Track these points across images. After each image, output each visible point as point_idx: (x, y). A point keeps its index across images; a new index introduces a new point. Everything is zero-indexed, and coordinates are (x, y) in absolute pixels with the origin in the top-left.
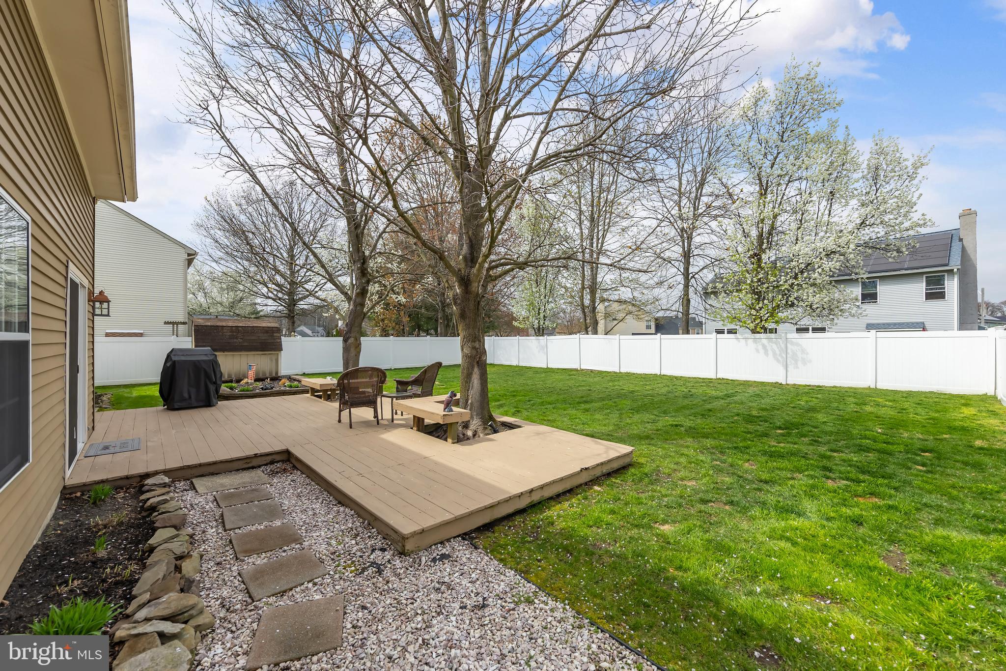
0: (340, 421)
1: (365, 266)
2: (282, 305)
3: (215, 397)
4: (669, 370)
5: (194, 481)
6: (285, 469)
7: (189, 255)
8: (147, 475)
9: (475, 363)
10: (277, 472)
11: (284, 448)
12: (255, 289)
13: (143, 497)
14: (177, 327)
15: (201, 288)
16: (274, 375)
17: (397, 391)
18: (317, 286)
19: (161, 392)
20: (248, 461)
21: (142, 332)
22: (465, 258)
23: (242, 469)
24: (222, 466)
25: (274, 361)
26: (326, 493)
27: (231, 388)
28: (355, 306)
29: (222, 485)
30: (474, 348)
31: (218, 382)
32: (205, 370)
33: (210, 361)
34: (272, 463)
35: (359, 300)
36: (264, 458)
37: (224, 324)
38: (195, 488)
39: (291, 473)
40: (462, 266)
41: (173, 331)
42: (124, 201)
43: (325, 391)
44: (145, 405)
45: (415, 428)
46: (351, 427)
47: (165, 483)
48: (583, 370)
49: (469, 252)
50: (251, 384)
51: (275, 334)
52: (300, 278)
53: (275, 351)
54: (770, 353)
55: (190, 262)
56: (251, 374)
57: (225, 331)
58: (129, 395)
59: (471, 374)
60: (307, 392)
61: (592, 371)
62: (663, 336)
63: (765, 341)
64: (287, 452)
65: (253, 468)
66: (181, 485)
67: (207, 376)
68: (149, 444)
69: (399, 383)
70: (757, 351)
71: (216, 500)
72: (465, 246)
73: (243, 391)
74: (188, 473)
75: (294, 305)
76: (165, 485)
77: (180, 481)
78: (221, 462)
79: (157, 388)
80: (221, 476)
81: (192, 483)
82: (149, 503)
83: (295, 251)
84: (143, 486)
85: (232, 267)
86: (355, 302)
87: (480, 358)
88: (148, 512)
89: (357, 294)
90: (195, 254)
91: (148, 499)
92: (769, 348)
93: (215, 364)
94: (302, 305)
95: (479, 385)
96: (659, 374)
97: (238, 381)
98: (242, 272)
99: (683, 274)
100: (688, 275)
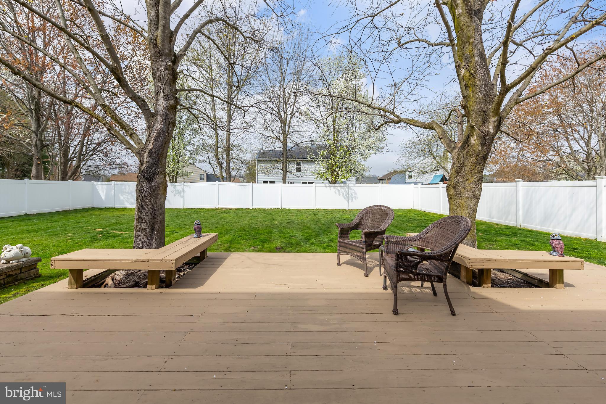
48: (221, 209)
61: (230, 209)
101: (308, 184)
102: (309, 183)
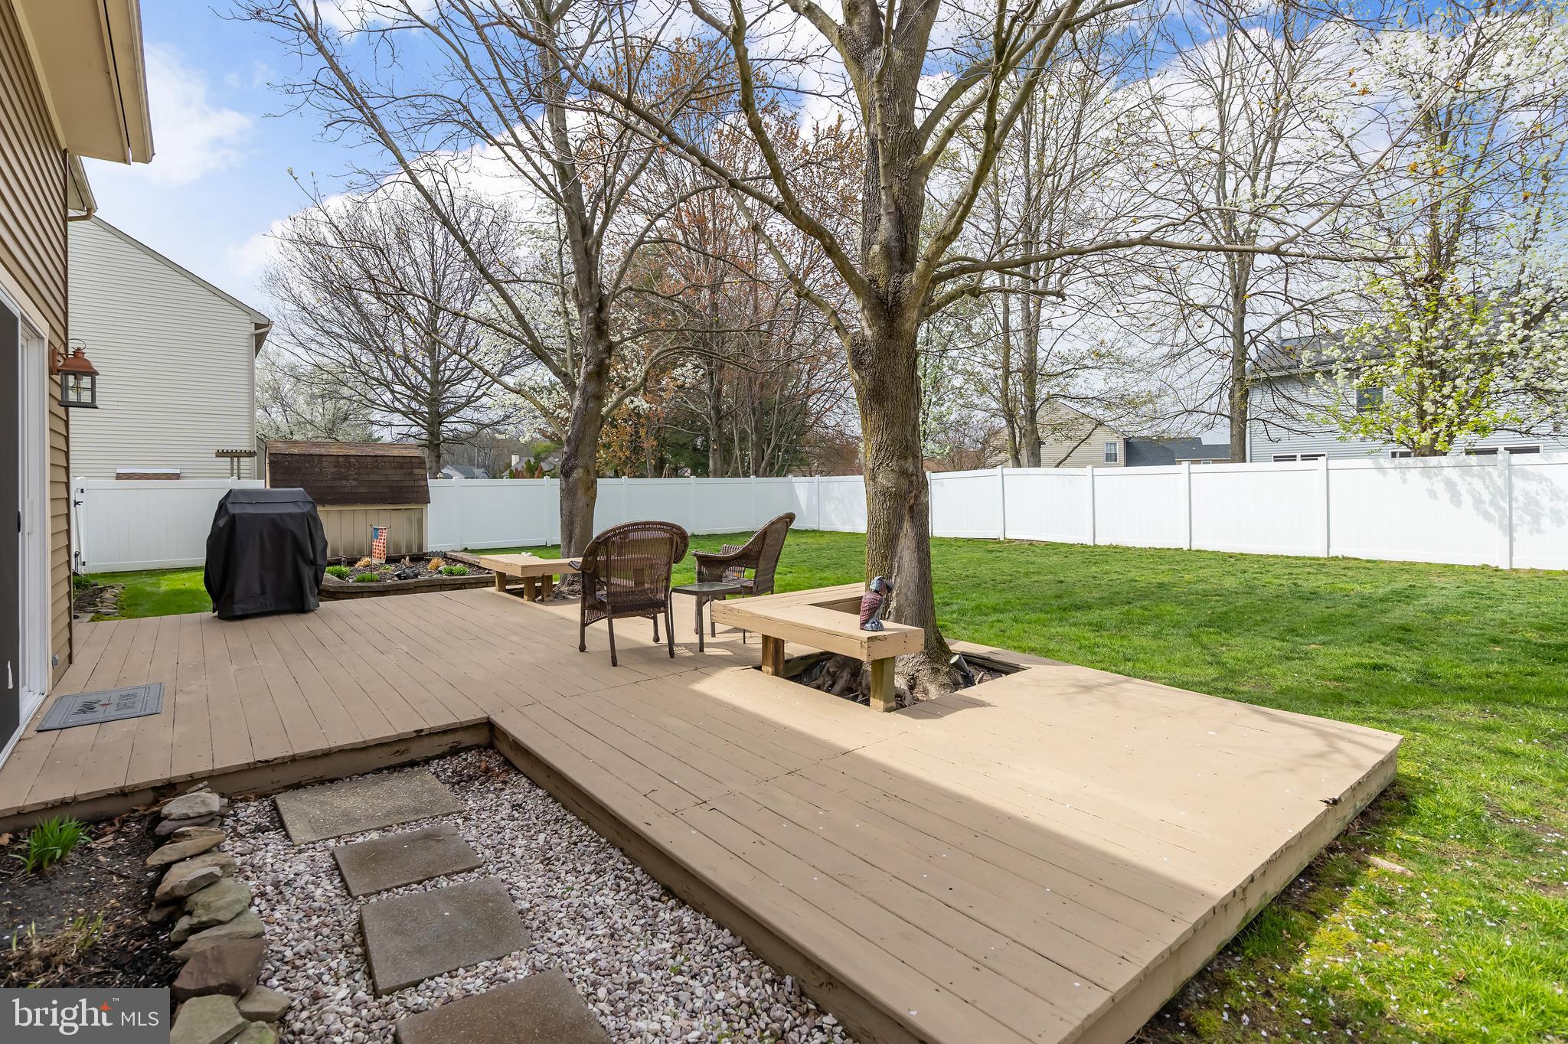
0: (582, 648)
1: (602, 315)
2: (419, 424)
3: (312, 593)
4: (1212, 539)
5: (283, 801)
6: (487, 770)
7: (258, 326)
8: (170, 789)
9: (906, 512)
10: (471, 778)
11: (480, 715)
12: (371, 395)
13: (155, 859)
14: (239, 462)
15: (278, 397)
16: (415, 551)
17: (700, 580)
18: (479, 387)
19: (207, 581)
20: (402, 747)
21: (178, 471)
22: (886, 250)
23: (387, 768)
24: (342, 761)
25: (415, 523)
26: (616, 853)
27: (340, 576)
28: (585, 400)
29: (348, 818)
30: (903, 473)
31: (320, 562)
32: (293, 535)
33: (303, 514)
34: (455, 751)
35: (592, 388)
36: (436, 740)
37: (323, 451)
38: (283, 826)
39: (505, 782)
40: (879, 270)
41: (232, 469)
42: (125, 161)
43: (530, 581)
44: (179, 609)
45: (769, 669)
46: (614, 664)
47: (211, 813)
48: (1010, 541)
49: (895, 234)
50: (376, 568)
51: (416, 471)
52: (448, 373)
53: (417, 503)
54: (1467, 499)
55: (259, 340)
56: (379, 546)
57: (324, 464)
58: (153, 589)
59: (896, 537)
60: (487, 583)
61: (1031, 543)
62: (1195, 467)
63: (1453, 474)
64: (489, 726)
65: (413, 764)
66: (251, 812)
67: (299, 548)
68: (181, 699)
69: (704, 560)
70: (1432, 494)
71: (337, 867)
72: (884, 220)
73: (363, 581)
74: (265, 779)
75: (440, 424)
76: (209, 819)
77: (246, 800)
78: (342, 751)
79: (201, 575)
80: (343, 788)
81: (275, 807)
82: (165, 886)
83: (439, 323)
84: (158, 818)
85: (333, 356)
86: (584, 392)
87: (916, 497)
88: (165, 911)
89: (589, 376)
90: (268, 324)
91: (166, 867)
92: (1462, 488)
93: (312, 524)
94: (452, 426)
95: (915, 564)
96: (1186, 548)
97: (351, 562)
98: (347, 363)
99: (1233, 335)
100: (1243, 334)
101: (1299, 464)
102: (1305, 458)
